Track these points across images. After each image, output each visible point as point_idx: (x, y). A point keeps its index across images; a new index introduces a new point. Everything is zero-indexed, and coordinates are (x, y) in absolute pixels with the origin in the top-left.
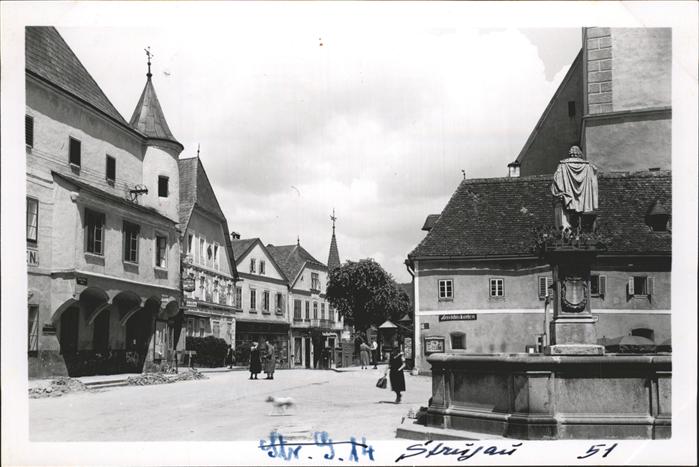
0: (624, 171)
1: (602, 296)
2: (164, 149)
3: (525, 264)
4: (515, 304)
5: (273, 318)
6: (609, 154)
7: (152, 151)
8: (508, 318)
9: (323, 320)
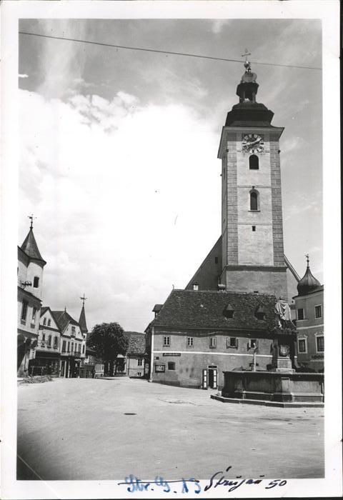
0: (244, 291)
1: (237, 348)
2: (38, 264)
3: (204, 331)
4: (198, 349)
5: (52, 350)
6: (237, 283)
7: (32, 265)
8: (195, 356)
9: (75, 352)
